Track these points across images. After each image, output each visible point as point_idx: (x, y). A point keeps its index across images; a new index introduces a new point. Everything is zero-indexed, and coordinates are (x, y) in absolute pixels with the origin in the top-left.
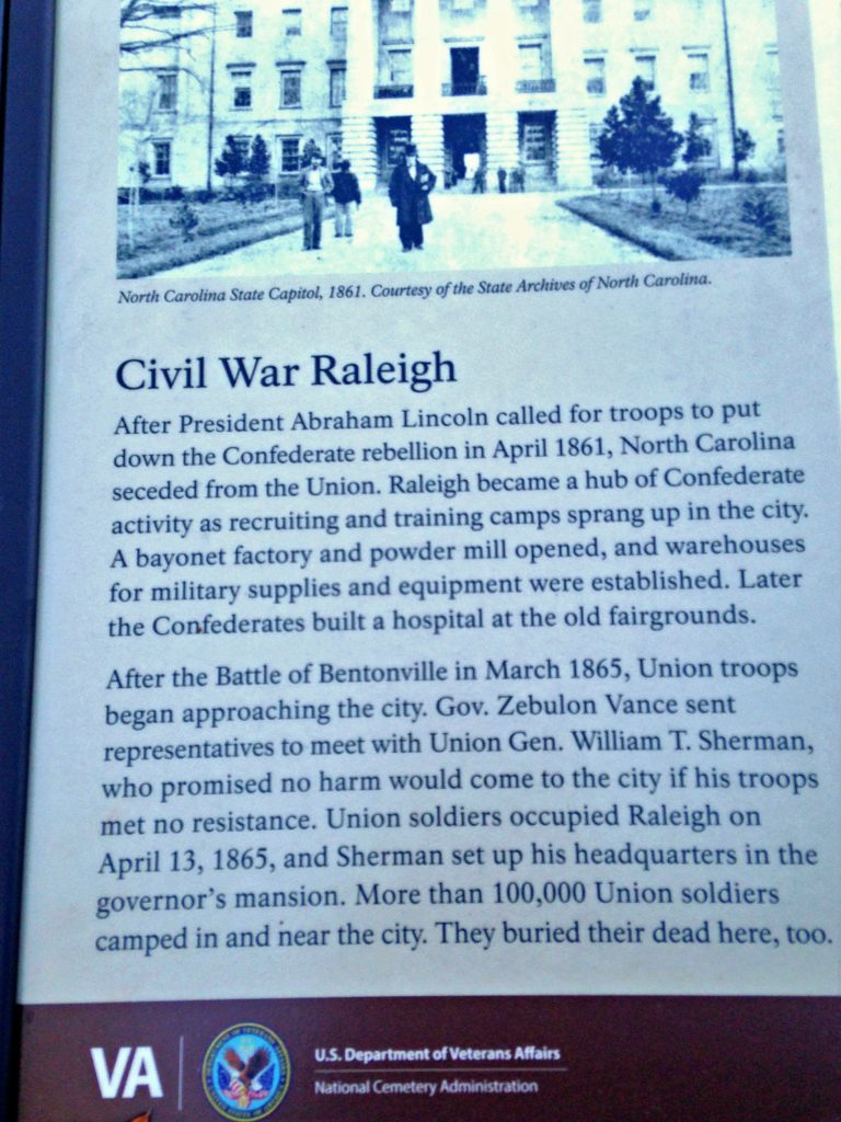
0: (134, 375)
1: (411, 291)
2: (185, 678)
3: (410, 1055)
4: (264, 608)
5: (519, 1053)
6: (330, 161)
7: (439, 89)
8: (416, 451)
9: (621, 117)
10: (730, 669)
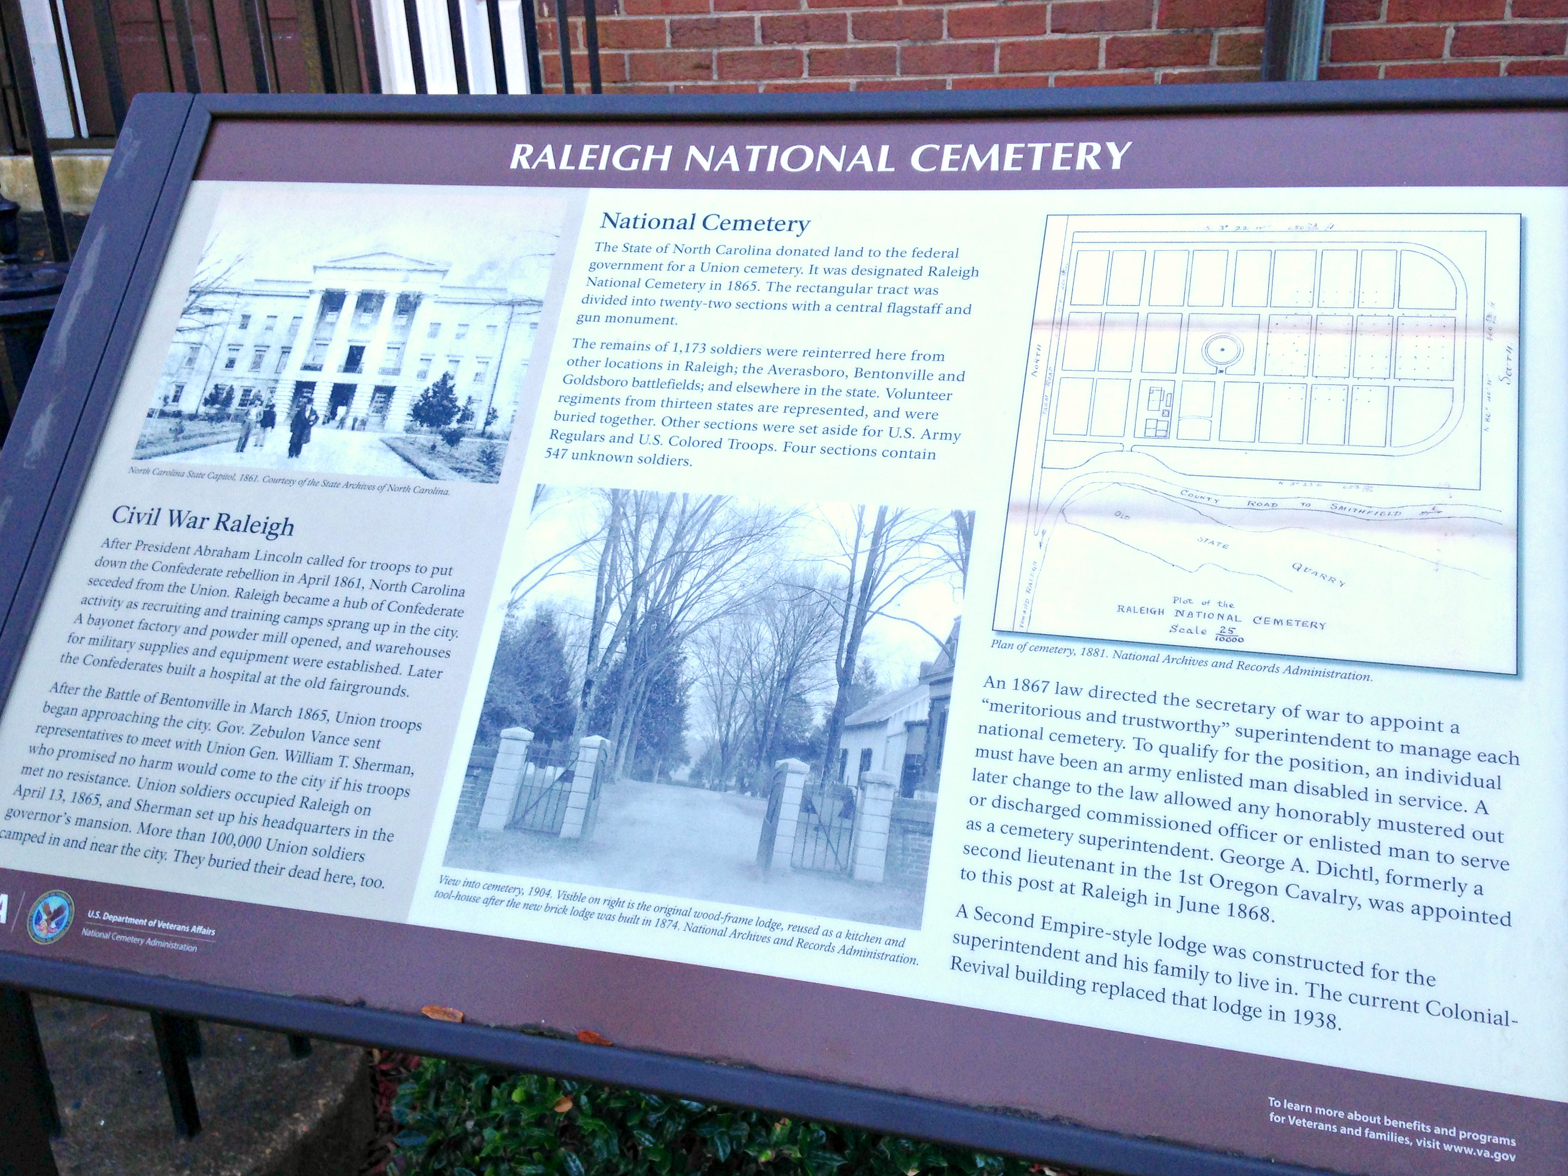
0: (123, 514)
1: (284, 481)
2: (92, 692)
3: (137, 921)
4: (144, 657)
5: (194, 929)
6: (265, 404)
7: (337, 367)
8: (257, 575)
9: (431, 394)
10: (387, 723)
